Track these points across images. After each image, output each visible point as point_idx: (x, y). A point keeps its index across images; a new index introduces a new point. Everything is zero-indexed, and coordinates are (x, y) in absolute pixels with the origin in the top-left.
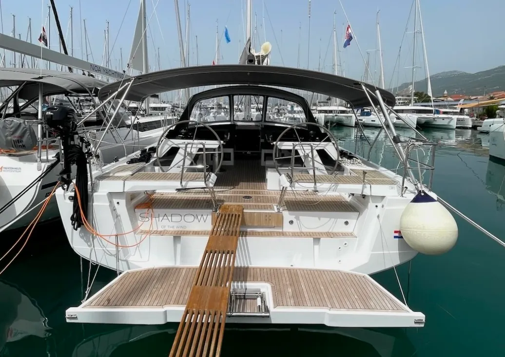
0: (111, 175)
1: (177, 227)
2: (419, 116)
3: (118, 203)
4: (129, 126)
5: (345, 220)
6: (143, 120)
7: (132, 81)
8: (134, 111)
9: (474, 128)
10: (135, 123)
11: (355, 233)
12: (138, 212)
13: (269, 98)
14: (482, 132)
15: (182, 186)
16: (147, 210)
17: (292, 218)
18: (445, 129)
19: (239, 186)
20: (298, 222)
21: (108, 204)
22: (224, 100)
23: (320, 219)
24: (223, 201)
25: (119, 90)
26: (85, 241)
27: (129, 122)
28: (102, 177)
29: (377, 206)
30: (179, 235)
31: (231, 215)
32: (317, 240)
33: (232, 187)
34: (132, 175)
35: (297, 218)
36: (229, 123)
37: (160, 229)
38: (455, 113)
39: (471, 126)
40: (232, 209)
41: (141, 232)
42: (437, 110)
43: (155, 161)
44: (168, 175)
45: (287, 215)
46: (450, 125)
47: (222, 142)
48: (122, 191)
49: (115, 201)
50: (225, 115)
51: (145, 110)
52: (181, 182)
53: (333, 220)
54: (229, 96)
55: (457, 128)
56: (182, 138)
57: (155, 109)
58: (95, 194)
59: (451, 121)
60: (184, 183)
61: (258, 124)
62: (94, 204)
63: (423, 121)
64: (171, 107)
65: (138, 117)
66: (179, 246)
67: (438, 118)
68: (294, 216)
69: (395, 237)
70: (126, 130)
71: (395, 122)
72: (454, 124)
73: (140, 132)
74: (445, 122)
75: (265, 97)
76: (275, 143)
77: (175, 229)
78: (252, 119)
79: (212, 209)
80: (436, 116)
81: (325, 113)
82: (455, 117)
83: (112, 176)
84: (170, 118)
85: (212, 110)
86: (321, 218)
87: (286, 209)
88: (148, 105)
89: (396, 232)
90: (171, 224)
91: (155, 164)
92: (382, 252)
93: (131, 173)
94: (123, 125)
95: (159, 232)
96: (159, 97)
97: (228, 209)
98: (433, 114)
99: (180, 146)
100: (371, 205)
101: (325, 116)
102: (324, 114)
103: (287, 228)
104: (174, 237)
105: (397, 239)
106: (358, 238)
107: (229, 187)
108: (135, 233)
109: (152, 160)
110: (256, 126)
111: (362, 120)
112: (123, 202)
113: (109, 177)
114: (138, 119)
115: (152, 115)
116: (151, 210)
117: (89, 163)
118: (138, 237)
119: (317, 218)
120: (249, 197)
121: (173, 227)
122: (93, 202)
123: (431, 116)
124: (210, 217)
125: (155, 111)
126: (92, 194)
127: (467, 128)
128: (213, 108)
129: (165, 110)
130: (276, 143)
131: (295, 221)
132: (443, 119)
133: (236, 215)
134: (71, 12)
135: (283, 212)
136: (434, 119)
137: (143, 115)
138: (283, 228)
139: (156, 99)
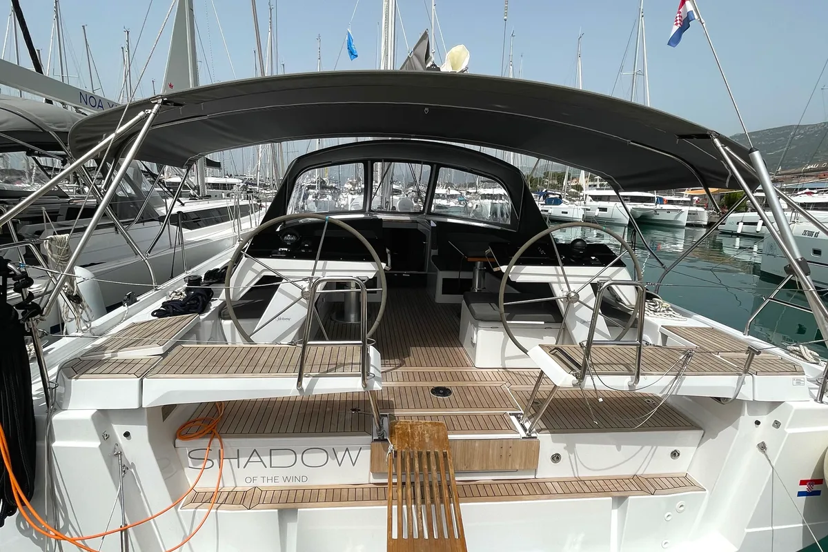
0: (107, 355)
1: (286, 479)
2: (634, 207)
3: (127, 435)
4: (161, 219)
5: (675, 448)
6: (191, 207)
7: (156, 106)
8: (175, 191)
9: (710, 225)
10: (174, 211)
11: (695, 476)
12: (184, 446)
13: (442, 170)
14: (724, 233)
15: (301, 390)
16: (207, 441)
17: (559, 448)
18: (670, 226)
19: (412, 358)
20: (572, 456)
21: (96, 444)
22: (352, 172)
23: (619, 449)
24: (388, 406)
25: (119, 130)
26: (37, 542)
27: (162, 211)
28: (78, 366)
29: (758, 423)
30: (292, 506)
31: (424, 454)
32: (620, 500)
33: (397, 361)
34: (164, 355)
35: (571, 449)
36: (362, 216)
37: (243, 485)
38: (685, 203)
39: (706, 223)
40: (423, 434)
41: (193, 501)
42: (660, 198)
43: (223, 306)
44: (258, 355)
45: (548, 443)
46: (679, 222)
47: (384, 265)
48: (136, 407)
49: (118, 430)
50: (333, 199)
51: (196, 188)
52: (300, 380)
53: (647, 448)
54: (365, 162)
55: (688, 225)
56: (289, 256)
57: (215, 186)
58: (57, 417)
59: (680, 214)
60: (306, 382)
61: (414, 218)
62: (54, 445)
63: (639, 214)
64: (242, 185)
65: (183, 200)
66: (292, 528)
67: (662, 210)
68: (565, 445)
69: (800, 494)
70: (156, 227)
71: (596, 214)
72: (683, 219)
73: (185, 231)
74: (671, 217)
75: (435, 166)
76: (504, 268)
77: (281, 484)
78: (394, 208)
79: (371, 434)
80: (659, 206)
81: (491, 199)
82: (686, 209)
83: (108, 359)
84: (246, 202)
85: (311, 191)
86: (622, 446)
87: (544, 427)
88: (203, 180)
89: (803, 483)
90: (270, 472)
91: (222, 313)
92: (770, 528)
93: (160, 350)
94: (150, 216)
95: (239, 496)
96: (222, 166)
97: (413, 434)
98: (654, 204)
99: (283, 274)
100: (746, 419)
101: (492, 204)
102: (490, 201)
103: (547, 471)
104: (281, 511)
105: (804, 498)
106: (707, 491)
107: (392, 361)
108: (176, 509)
109: (215, 304)
110: (413, 222)
111: (547, 211)
112: (140, 432)
113: (100, 362)
114: (183, 205)
115: (210, 196)
116: (216, 441)
117: (31, 334)
118: (186, 512)
119: (614, 447)
120: (444, 392)
121: (275, 479)
122: (51, 438)
123: (651, 206)
124: (366, 454)
125: (214, 190)
126: (49, 420)
127: (700, 226)
128: (313, 188)
129: (232, 188)
130: (508, 270)
131: (564, 454)
132: (669, 211)
133: (436, 455)
134: (56, 7)
135: (538, 435)
136: (656, 211)
137: (193, 198)
138: (536, 471)
139: (216, 170)
